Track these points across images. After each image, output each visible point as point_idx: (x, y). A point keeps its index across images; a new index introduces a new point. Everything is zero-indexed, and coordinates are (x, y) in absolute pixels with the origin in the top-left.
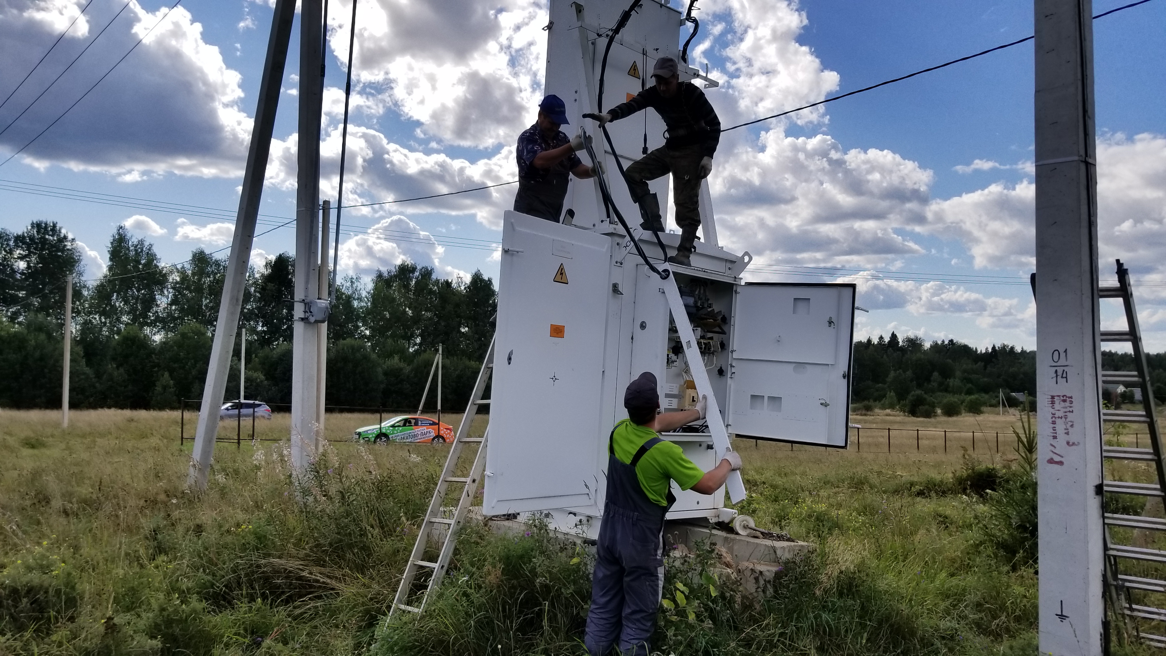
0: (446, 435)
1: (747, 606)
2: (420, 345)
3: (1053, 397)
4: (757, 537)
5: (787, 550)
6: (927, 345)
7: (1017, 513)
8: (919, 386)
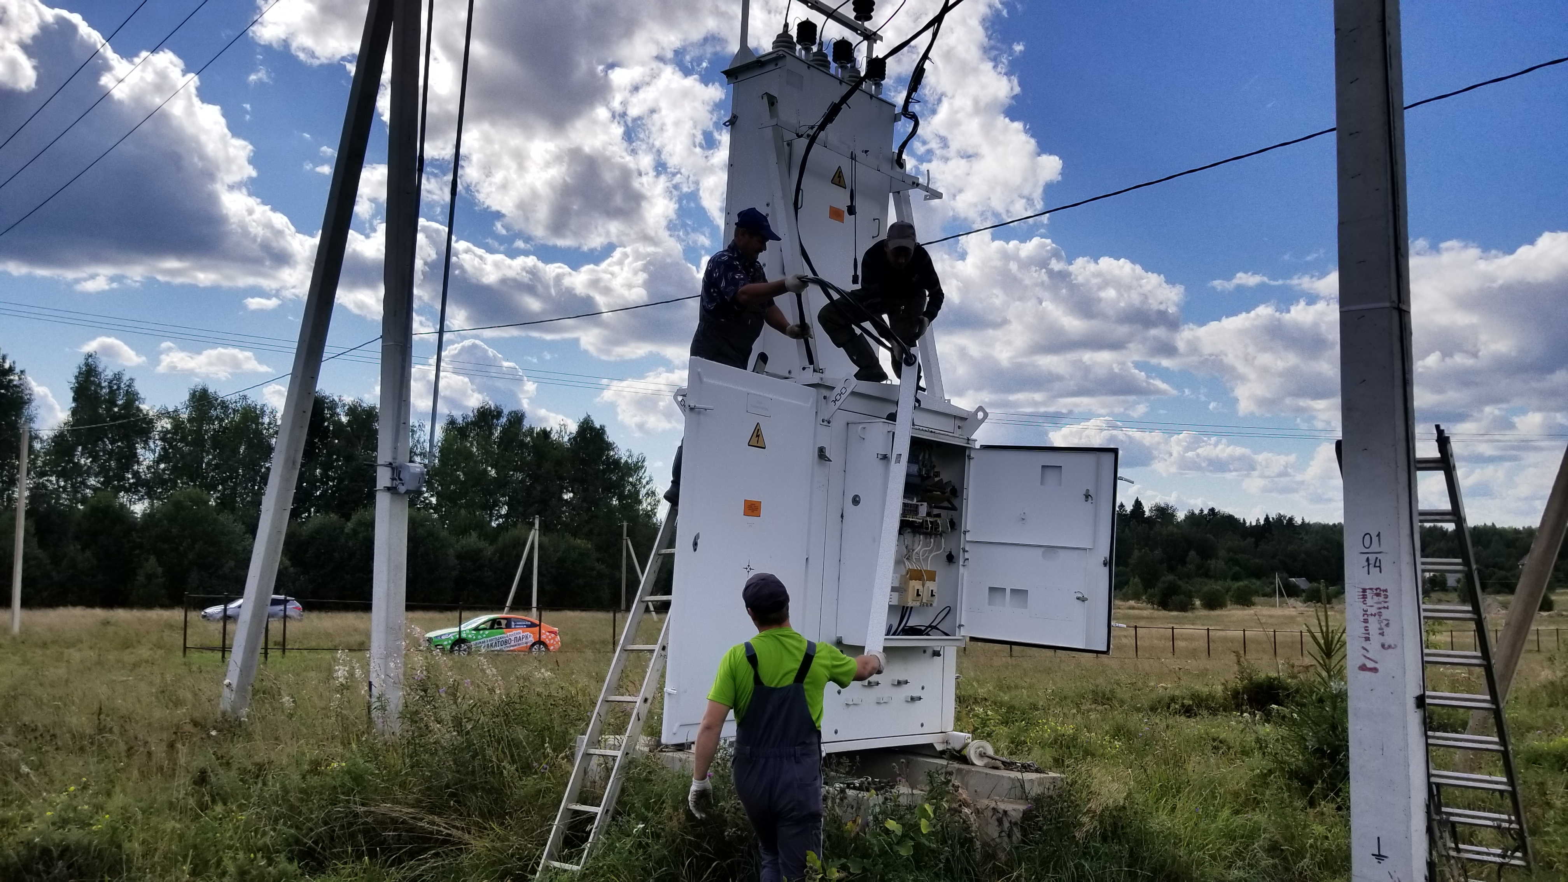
0: (550, 640)
1: (989, 856)
2: (506, 516)
3: (1364, 590)
4: (997, 768)
5: (1036, 783)
6: (1181, 516)
7: (1314, 733)
8: (1172, 569)
